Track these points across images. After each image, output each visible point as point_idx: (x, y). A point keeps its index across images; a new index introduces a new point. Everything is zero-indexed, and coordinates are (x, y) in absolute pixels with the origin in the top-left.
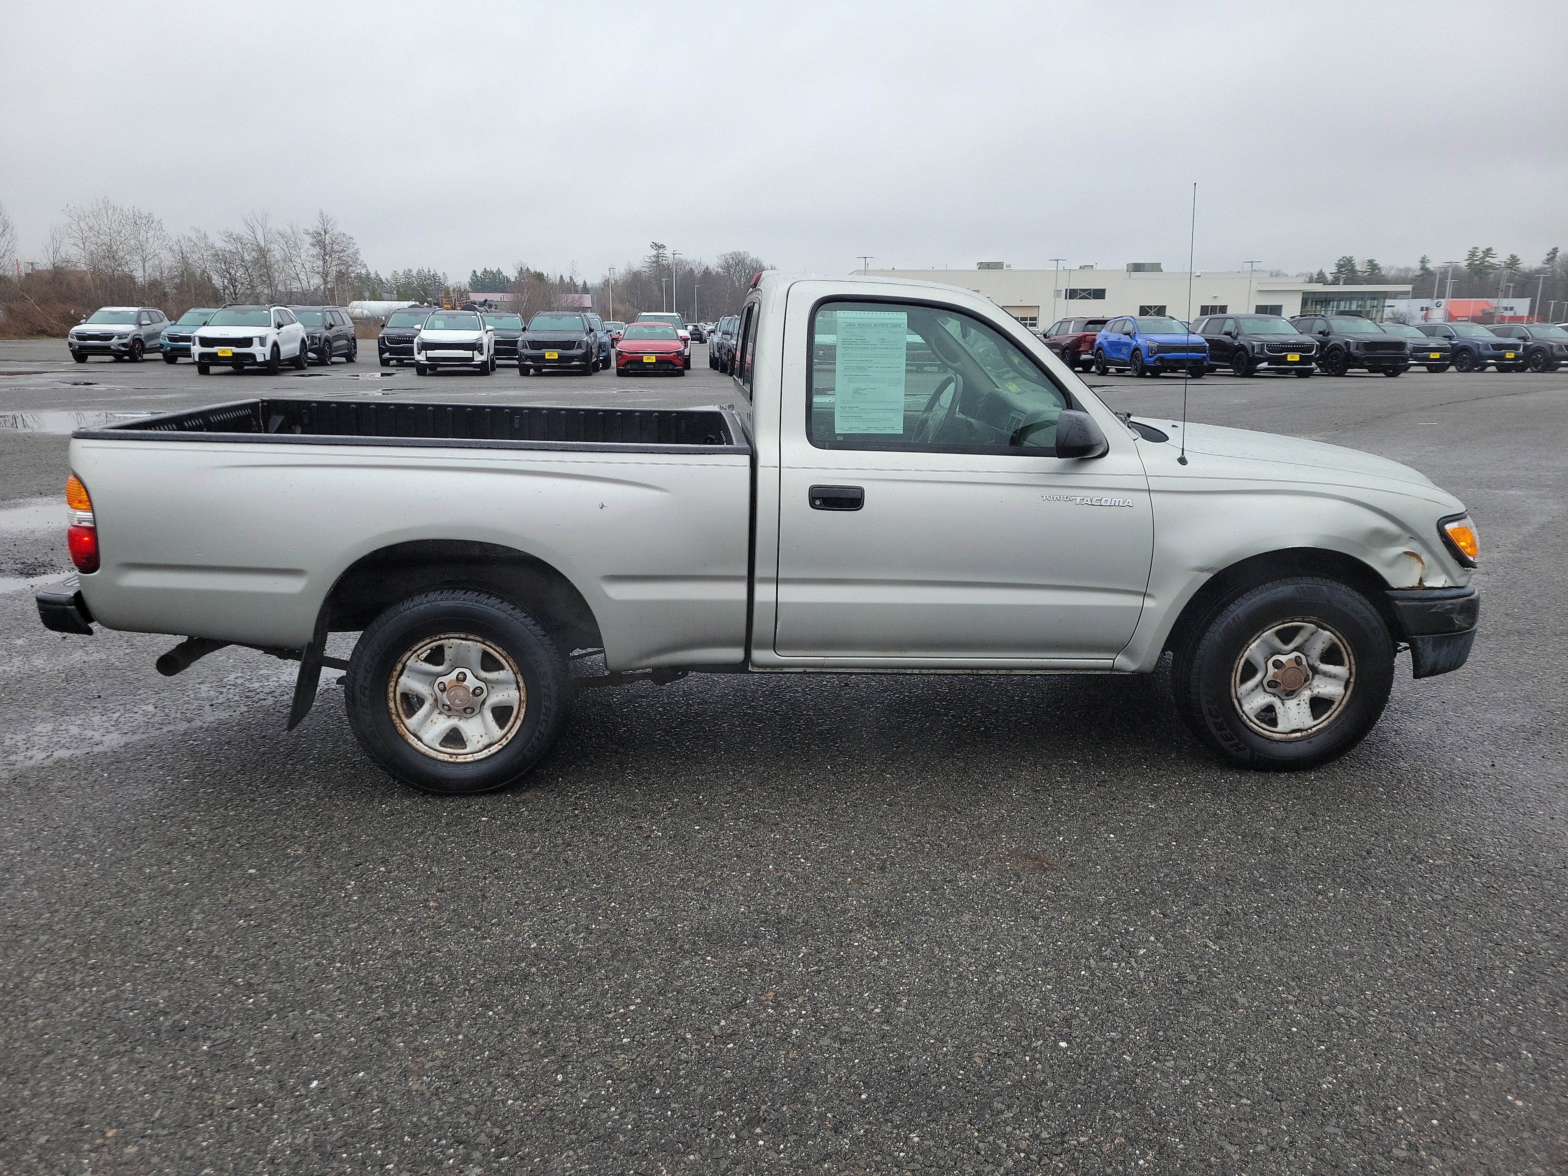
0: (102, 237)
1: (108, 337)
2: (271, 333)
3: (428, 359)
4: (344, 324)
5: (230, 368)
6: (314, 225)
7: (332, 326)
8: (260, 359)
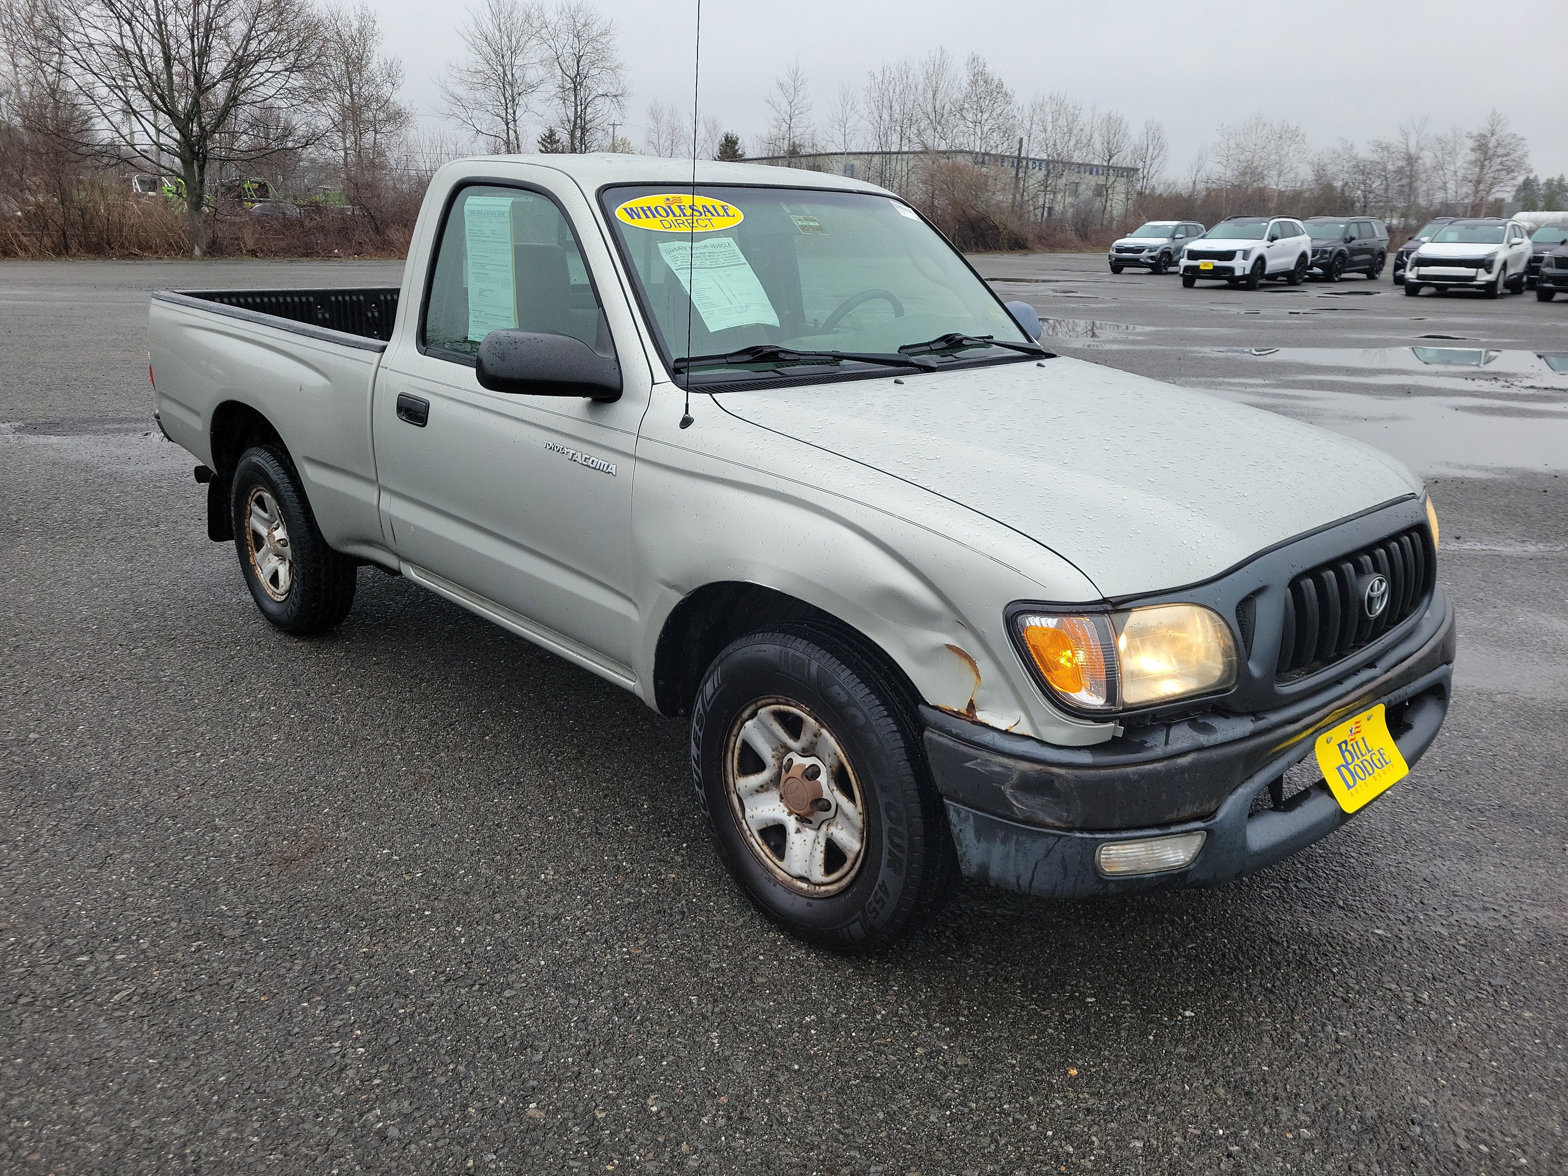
0: (1246, 154)
1: (1140, 250)
2: (1258, 247)
3: (1419, 277)
4: (1374, 236)
5: (1225, 282)
6: (1480, 126)
7: (1352, 239)
8: (1238, 273)
